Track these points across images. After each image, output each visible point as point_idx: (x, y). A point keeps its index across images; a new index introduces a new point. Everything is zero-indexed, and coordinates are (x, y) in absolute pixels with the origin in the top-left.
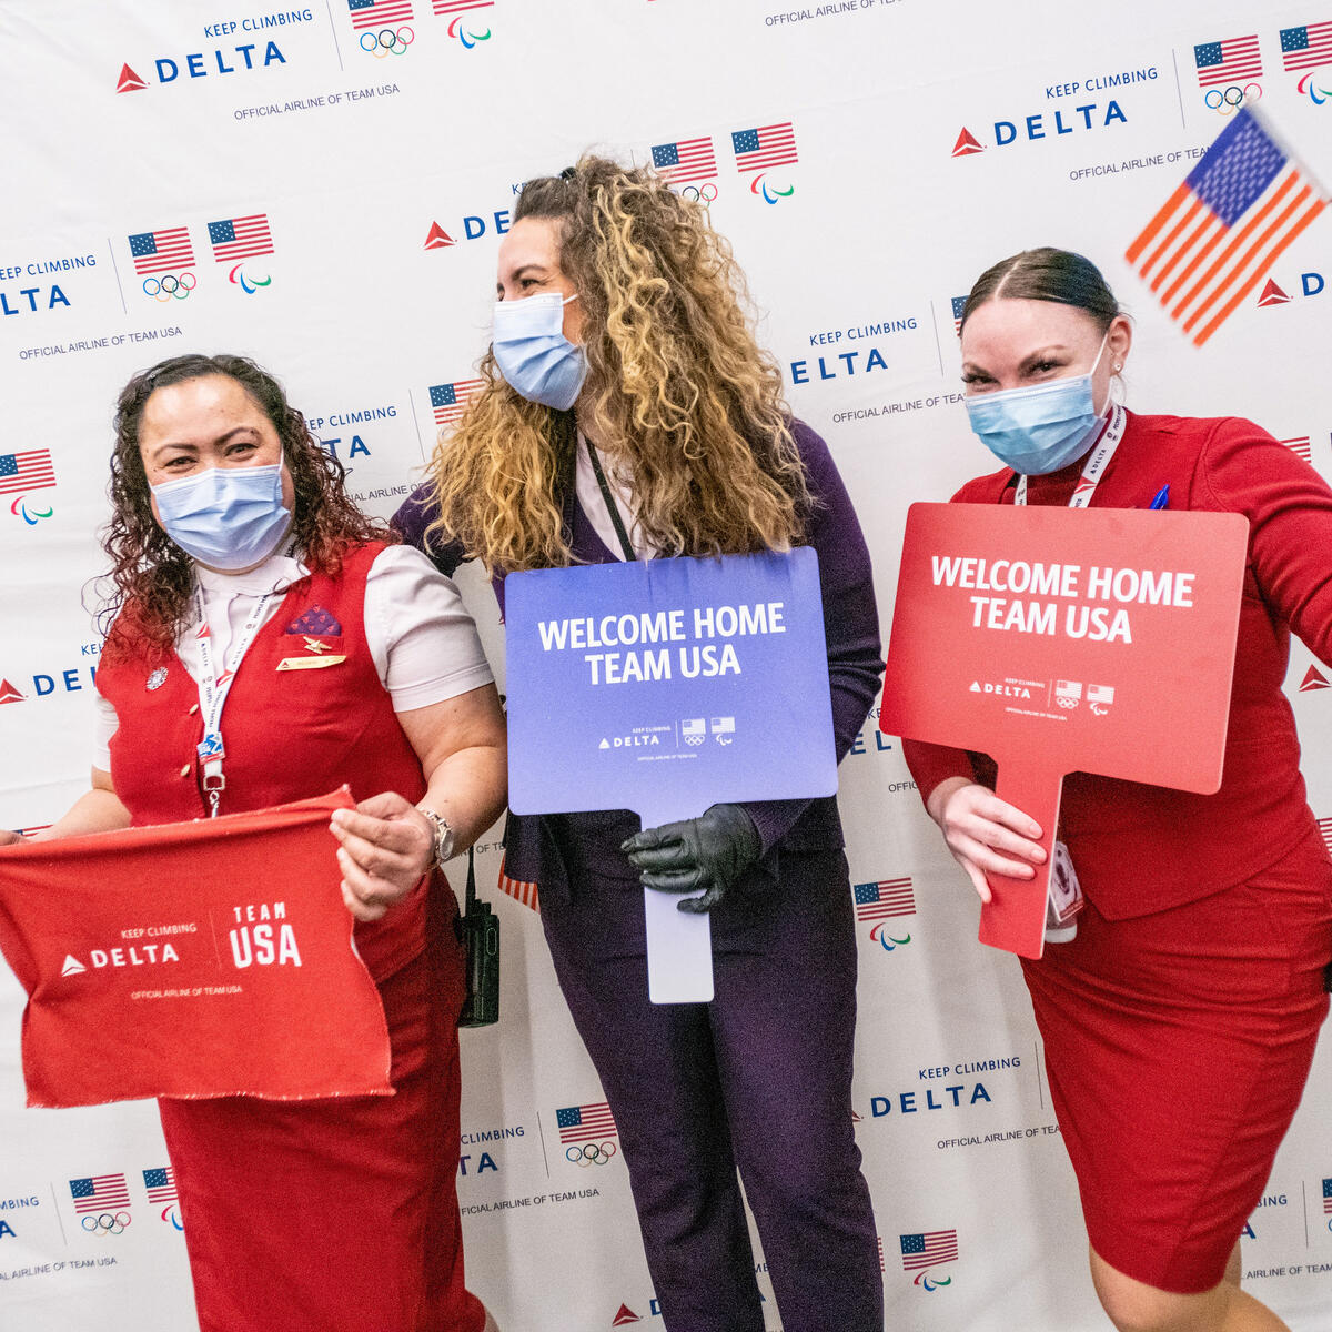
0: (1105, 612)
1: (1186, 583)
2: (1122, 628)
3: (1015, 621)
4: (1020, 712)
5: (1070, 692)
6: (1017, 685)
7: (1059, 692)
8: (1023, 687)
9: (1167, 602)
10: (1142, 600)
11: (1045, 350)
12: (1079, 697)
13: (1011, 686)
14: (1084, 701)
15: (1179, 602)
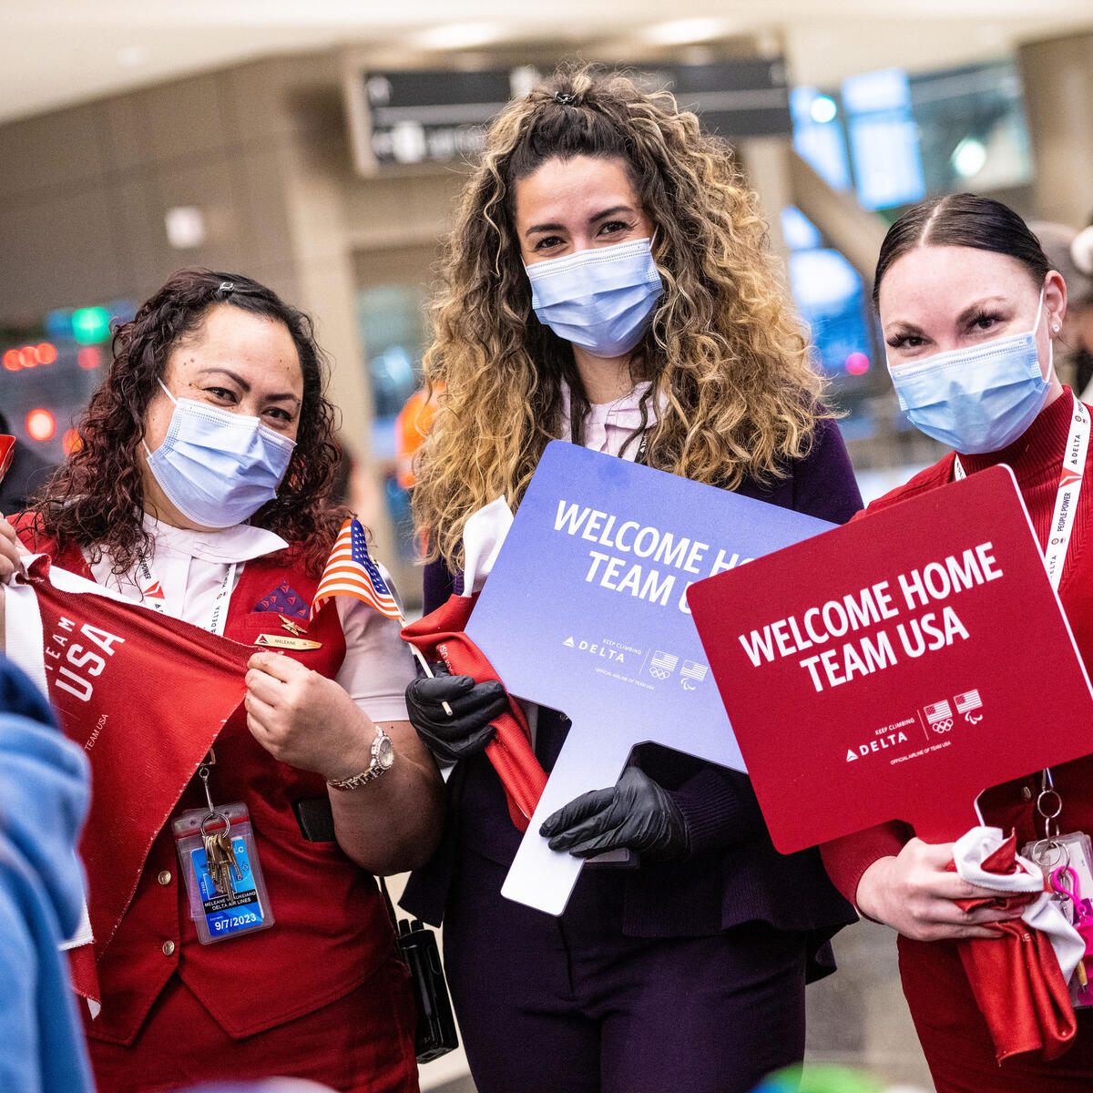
0: (931, 617)
1: (988, 554)
2: (955, 626)
3: (854, 667)
4: (905, 758)
5: (940, 714)
6: (889, 733)
7: (931, 719)
8: (896, 732)
9: (980, 581)
10: (958, 589)
11: (984, 302)
12: (951, 715)
13: (884, 736)
14: (957, 717)
15: (991, 576)
